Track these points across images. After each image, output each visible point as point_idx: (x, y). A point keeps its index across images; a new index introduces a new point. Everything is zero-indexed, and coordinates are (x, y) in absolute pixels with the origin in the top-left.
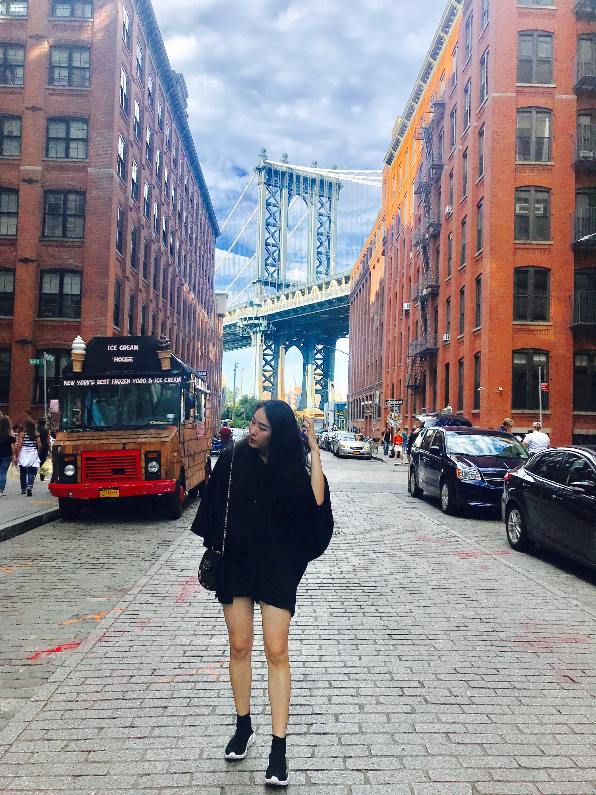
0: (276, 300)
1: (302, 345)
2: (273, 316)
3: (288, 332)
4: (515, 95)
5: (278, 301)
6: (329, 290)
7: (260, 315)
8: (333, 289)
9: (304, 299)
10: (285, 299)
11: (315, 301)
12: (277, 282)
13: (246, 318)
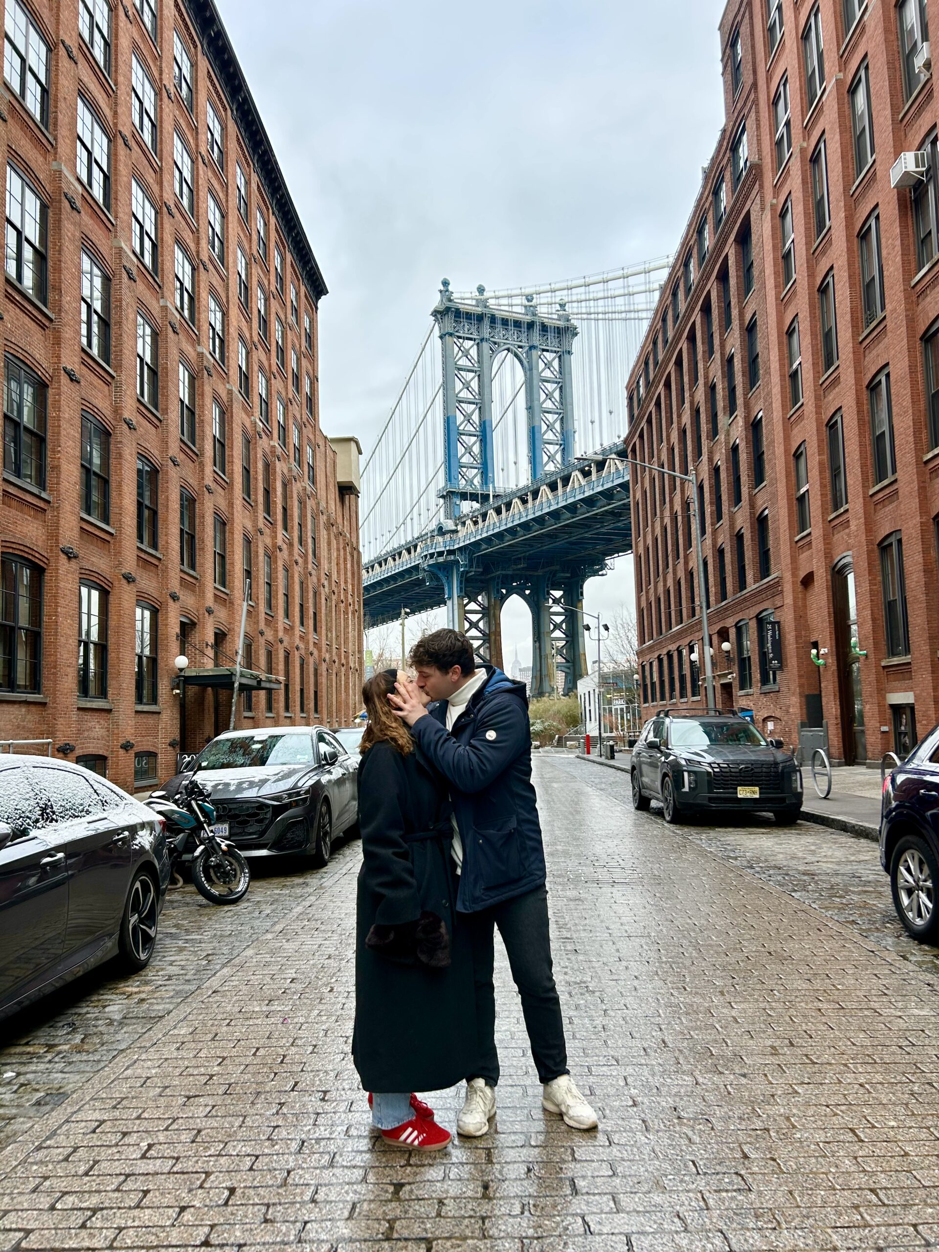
0: (480, 520)
1: (527, 592)
2: (477, 544)
3: (503, 573)
5: (484, 520)
6: (569, 488)
7: (456, 547)
8: (576, 485)
9: (526, 509)
10: (494, 514)
11: (546, 510)
12: (479, 492)
13: (434, 553)
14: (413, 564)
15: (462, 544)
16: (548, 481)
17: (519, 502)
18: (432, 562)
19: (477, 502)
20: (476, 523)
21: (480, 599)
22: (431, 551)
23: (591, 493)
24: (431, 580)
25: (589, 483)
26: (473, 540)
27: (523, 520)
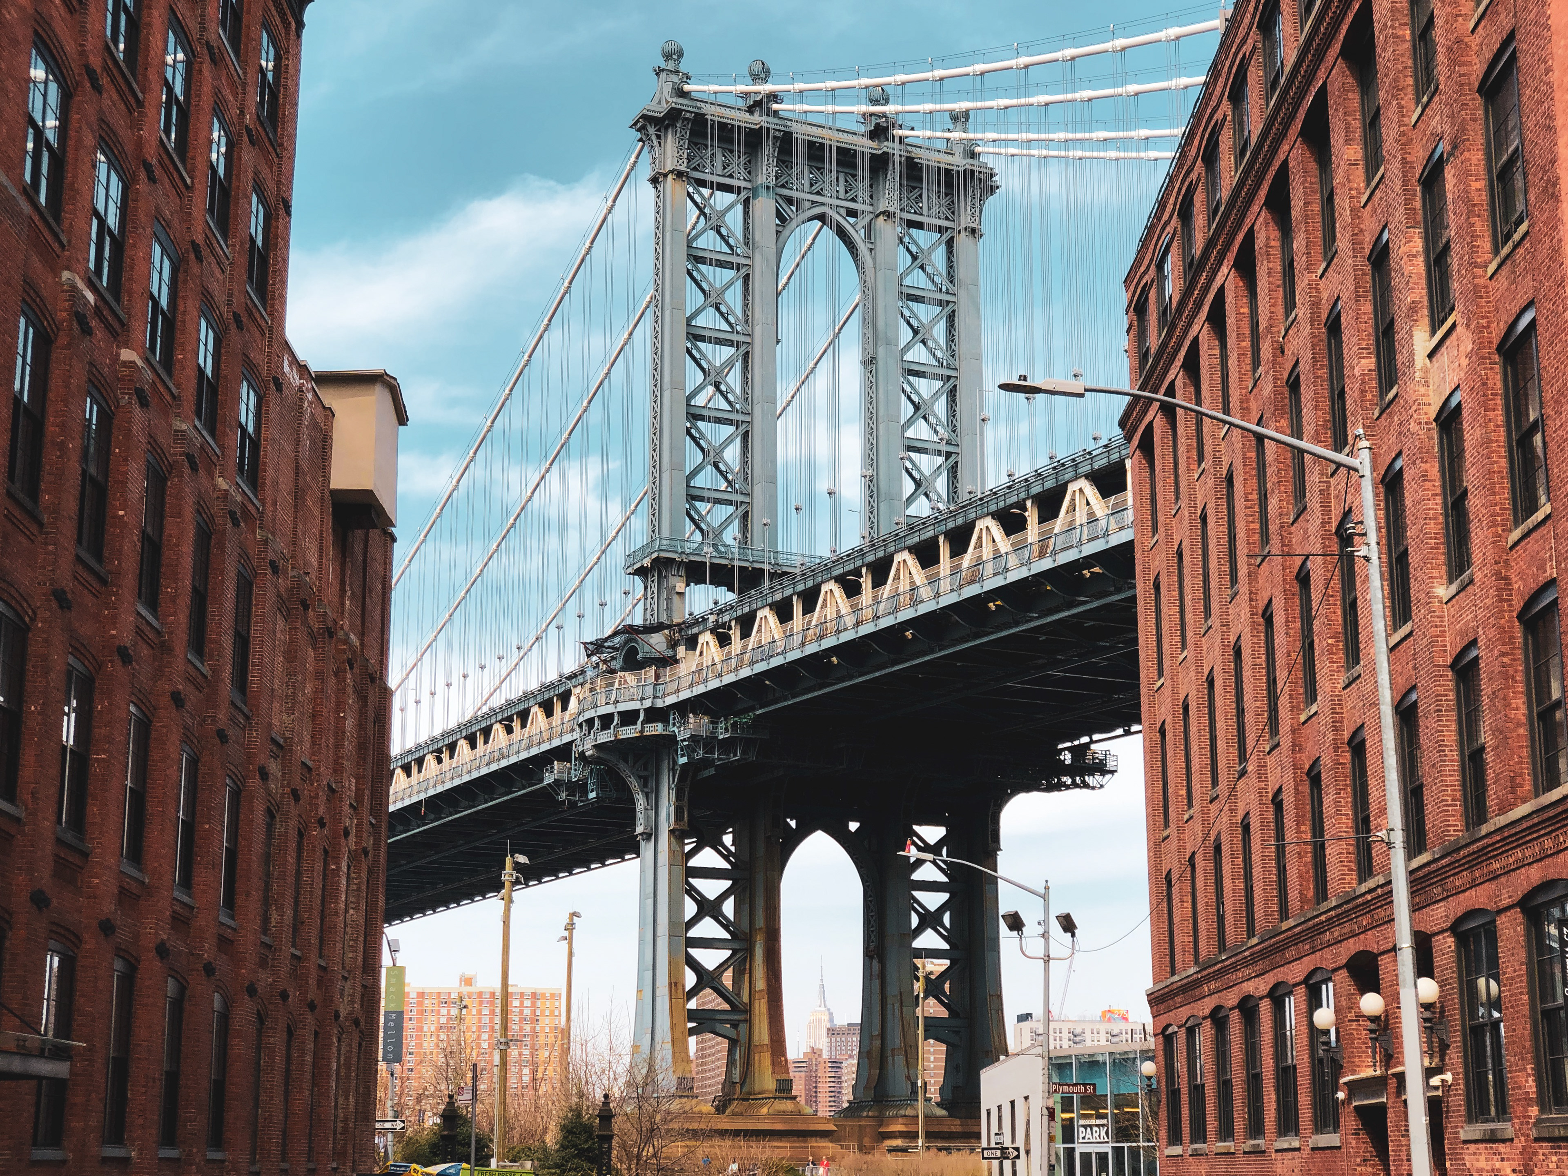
0: (735, 633)
5: (745, 634)
6: (967, 560)
7: (670, 700)
8: (987, 553)
9: (856, 609)
10: (773, 620)
11: (907, 614)
12: (736, 563)
13: (612, 714)
14: (556, 743)
15: (685, 695)
16: (914, 540)
17: (838, 592)
18: (605, 737)
19: (731, 589)
20: (724, 640)
21: (728, 839)
22: (603, 710)
23: (1023, 573)
24: (601, 786)
25: (1018, 548)
26: (714, 684)
27: (845, 637)
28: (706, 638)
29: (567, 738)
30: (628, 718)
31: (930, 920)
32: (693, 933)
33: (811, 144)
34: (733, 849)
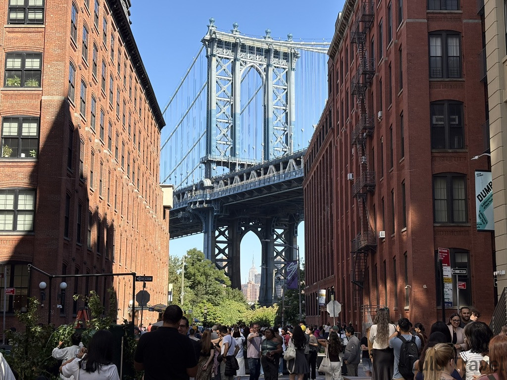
1: (259, 229)
2: (226, 198)
3: (243, 216)
4: (426, 21)
5: (232, 183)
6: (287, 170)
8: (291, 169)
9: (260, 180)
10: (239, 179)
12: (230, 161)
13: (196, 202)
14: (181, 207)
15: (216, 197)
16: (274, 163)
17: (255, 174)
18: (195, 207)
19: (228, 167)
20: (226, 184)
21: (226, 233)
22: (194, 200)
24: (193, 219)
25: (299, 169)
26: (224, 195)
27: (257, 187)
28: (221, 182)
29: (184, 206)
30: (201, 203)
31: (279, 254)
32: (218, 258)
33: (250, 46)
34: (228, 235)
